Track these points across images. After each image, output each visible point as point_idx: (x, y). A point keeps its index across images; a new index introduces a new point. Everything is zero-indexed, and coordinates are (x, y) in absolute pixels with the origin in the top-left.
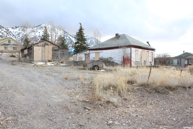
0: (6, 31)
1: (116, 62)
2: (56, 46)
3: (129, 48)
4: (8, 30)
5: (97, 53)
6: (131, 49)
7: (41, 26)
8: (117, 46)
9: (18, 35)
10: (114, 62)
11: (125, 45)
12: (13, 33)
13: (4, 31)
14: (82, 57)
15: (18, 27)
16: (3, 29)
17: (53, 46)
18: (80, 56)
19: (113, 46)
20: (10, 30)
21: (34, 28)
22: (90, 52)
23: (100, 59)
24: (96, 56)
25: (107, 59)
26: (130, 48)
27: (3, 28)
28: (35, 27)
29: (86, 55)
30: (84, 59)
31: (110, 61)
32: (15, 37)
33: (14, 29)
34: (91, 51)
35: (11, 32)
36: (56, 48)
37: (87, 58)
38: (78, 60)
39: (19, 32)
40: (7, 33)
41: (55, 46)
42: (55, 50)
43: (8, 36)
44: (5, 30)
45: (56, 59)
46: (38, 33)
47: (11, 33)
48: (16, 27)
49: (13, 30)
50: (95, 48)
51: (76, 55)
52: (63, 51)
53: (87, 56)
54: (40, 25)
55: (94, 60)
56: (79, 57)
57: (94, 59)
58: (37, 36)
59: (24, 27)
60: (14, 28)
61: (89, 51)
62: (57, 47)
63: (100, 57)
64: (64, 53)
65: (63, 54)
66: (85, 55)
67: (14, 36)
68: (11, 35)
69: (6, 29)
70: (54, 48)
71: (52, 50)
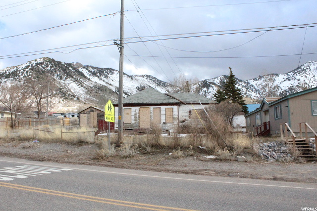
0: (245, 85)
4: (248, 83)
7: (302, 67)
9: (263, 88)
12: (256, 87)
13: (242, 86)
15: (263, 77)
16: (240, 83)
20: (252, 82)
21: (289, 74)
27: (241, 81)
28: (290, 72)
32: (259, 93)
33: (257, 80)
35: (253, 86)
39: (264, 84)
40: (247, 89)
43: (248, 92)
44: (243, 84)
46: (296, 81)
47: (252, 88)
48: (260, 77)
49: (256, 82)
54: (300, 67)
58: (294, 87)
59: (273, 74)
60: (257, 78)
67: (257, 91)
68: (252, 89)
69: (245, 83)
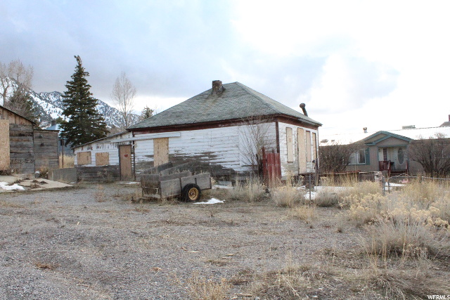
1: (228, 167)
2: (24, 121)
3: (272, 121)
5: (160, 141)
6: (277, 125)
8: (228, 117)
10: (220, 167)
11: (257, 113)
14: (108, 154)
17: (12, 120)
18: (100, 151)
19: (215, 117)
22: (134, 139)
23: (171, 157)
24: (157, 149)
25: (195, 157)
26: (274, 123)
29: (123, 149)
30: (114, 161)
31: (208, 164)
34: (139, 136)
36: (23, 129)
37: (126, 156)
38: (93, 165)
41: (18, 121)
42: (21, 135)
45: (24, 165)
50: (155, 125)
51: (85, 149)
52: (40, 137)
53: (127, 150)
55: (152, 163)
56: (97, 155)
57: (151, 160)
61: (131, 134)
62: (28, 123)
63: (172, 152)
64: (46, 142)
65: (42, 145)
66: (119, 147)
70: (15, 126)
71: (11, 135)
